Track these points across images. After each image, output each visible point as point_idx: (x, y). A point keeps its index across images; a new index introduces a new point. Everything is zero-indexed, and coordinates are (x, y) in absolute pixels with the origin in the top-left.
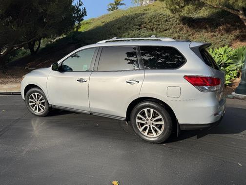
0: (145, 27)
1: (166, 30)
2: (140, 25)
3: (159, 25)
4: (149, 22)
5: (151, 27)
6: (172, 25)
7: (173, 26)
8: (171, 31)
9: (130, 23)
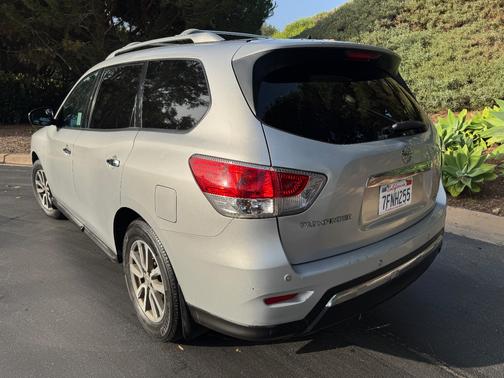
0: (405, 21)
1: (460, 25)
2: (393, 17)
3: (442, 12)
4: (419, 8)
5: (422, 20)
6: (482, 9)
7: (482, 14)
8: (473, 26)
9: (369, 13)
